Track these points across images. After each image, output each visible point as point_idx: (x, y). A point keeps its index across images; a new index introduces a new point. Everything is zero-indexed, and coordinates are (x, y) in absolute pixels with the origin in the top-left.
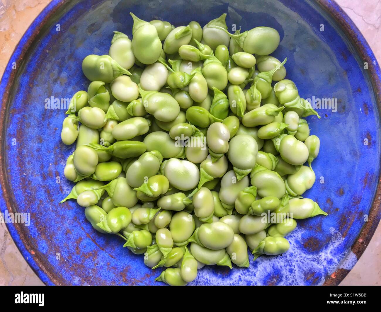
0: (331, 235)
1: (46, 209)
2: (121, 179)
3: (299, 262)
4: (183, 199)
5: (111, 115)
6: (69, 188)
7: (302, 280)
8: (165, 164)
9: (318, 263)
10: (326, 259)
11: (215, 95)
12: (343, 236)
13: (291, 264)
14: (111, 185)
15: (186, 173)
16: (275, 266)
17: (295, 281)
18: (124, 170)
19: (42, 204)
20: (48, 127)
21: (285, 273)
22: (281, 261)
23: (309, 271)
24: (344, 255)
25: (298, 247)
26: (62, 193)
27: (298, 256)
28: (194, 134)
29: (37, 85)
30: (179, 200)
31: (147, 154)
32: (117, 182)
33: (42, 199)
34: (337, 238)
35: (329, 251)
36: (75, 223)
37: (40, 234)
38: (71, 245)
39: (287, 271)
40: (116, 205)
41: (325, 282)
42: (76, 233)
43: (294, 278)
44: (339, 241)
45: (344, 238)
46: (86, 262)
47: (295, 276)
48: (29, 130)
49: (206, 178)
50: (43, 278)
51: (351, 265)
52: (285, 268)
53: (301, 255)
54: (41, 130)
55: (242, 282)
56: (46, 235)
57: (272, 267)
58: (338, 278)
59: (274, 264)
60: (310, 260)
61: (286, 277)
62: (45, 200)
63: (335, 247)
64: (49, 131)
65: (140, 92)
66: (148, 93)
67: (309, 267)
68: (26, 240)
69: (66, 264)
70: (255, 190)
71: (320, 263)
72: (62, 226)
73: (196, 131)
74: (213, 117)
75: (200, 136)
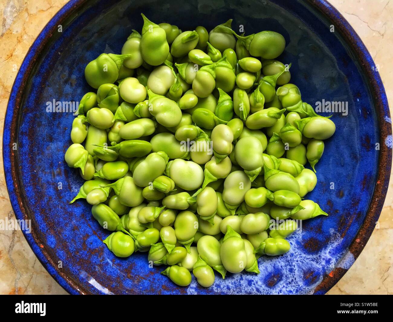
0: (330, 235)
1: (55, 205)
2: (128, 178)
3: (299, 262)
4: (187, 198)
5: (119, 116)
6: (78, 186)
7: (301, 279)
8: (171, 164)
9: (317, 263)
10: (325, 259)
11: (220, 96)
12: (342, 236)
13: (292, 264)
14: (118, 184)
15: (191, 173)
16: (276, 265)
17: (294, 280)
18: (131, 170)
19: (51, 201)
20: (58, 127)
21: (286, 272)
22: (282, 261)
23: (308, 270)
24: (342, 254)
25: (299, 248)
26: (70, 191)
27: (298, 257)
28: (198, 135)
29: (48, 86)
30: (183, 199)
31: (153, 154)
32: (124, 181)
33: (51, 195)
34: (335, 239)
35: (328, 251)
36: (82, 221)
37: (49, 229)
38: (78, 241)
39: (287, 270)
40: (122, 203)
41: (323, 280)
42: (82, 230)
43: (294, 277)
44: (338, 241)
45: (342, 239)
46: (92, 258)
47: (295, 275)
48: (41, 129)
49: (210, 178)
50: (51, 271)
51: (348, 264)
52: (285, 268)
53: (301, 255)
54: (51, 129)
55: (243, 281)
56: (55, 230)
57: (273, 267)
58: (336, 277)
59: (275, 264)
60: (309, 260)
61: (286, 276)
62: (54, 197)
63: (334, 247)
64: (59, 130)
66: (155, 96)
67: (308, 266)
68: (35, 234)
69: (73, 258)
71: (319, 263)
72: (70, 223)
73: (201, 132)
74: (218, 119)
75: (205, 137)
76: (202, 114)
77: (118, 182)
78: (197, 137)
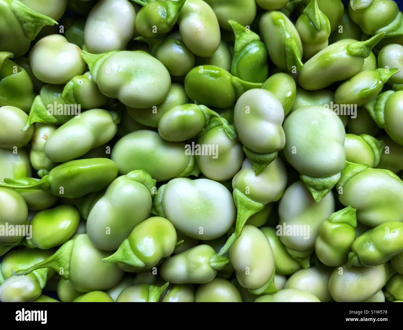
2: (81, 238)
4: (210, 258)
5: (40, 116)
8: (162, 192)
11: (237, 36)
14: (61, 255)
15: (207, 203)
28: (207, 122)
31: (121, 180)
32: (73, 247)
40: (81, 290)
49: (248, 207)
65: (85, 58)
66: (100, 57)
70: (353, 213)
73: (212, 116)
74: (239, 82)
75: (221, 125)
76: (206, 76)
77: (61, 253)
78: (205, 127)
